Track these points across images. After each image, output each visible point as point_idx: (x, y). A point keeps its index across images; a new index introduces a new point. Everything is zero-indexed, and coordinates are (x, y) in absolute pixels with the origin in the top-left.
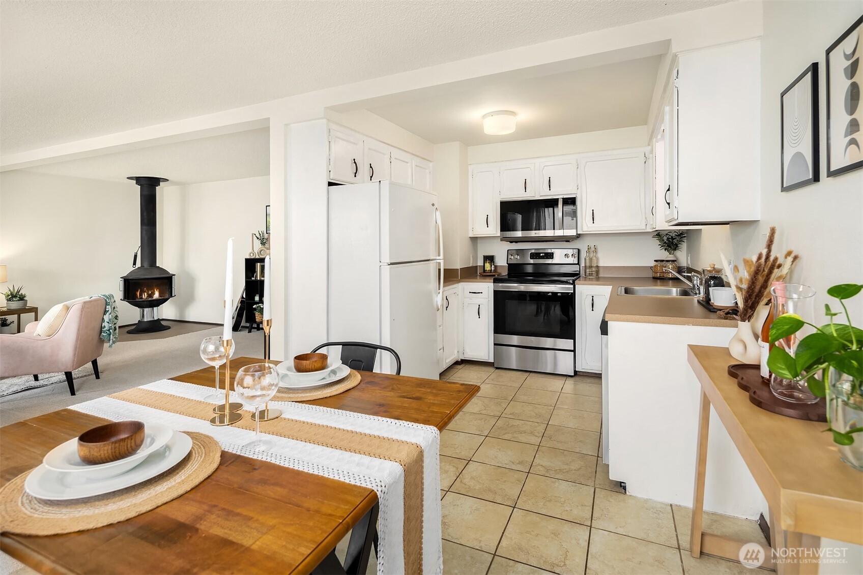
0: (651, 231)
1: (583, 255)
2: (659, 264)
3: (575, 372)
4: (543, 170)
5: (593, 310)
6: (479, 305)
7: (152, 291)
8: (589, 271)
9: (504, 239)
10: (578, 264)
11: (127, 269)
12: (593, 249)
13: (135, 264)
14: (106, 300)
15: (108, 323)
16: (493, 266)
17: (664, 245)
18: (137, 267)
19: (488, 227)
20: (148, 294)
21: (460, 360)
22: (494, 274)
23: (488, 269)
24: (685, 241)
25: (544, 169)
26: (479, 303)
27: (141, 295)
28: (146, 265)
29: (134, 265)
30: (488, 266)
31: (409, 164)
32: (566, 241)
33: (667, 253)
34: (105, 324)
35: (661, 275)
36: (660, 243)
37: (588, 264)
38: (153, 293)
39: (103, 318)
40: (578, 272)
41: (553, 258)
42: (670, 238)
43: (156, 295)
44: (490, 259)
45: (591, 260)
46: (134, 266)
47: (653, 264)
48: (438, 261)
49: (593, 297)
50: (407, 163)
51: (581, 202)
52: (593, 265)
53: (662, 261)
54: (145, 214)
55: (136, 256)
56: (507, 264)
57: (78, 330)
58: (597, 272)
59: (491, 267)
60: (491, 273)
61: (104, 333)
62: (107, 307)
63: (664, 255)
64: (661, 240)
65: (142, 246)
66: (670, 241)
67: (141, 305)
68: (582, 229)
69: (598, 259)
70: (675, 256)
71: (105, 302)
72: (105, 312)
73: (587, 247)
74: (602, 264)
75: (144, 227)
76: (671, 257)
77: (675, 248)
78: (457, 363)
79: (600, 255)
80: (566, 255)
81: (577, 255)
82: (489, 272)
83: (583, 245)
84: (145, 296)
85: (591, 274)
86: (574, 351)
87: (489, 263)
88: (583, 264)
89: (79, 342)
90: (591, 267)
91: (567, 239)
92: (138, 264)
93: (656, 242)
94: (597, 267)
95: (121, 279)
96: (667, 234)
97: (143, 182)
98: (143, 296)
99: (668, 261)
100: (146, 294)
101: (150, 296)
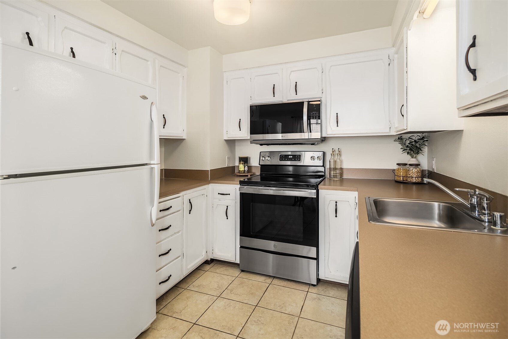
0: (395, 134)
1: (328, 157)
2: (402, 168)
3: (319, 280)
4: (290, 76)
5: (336, 216)
6: (227, 207)
8: (333, 173)
9: (253, 142)
10: (323, 166)
12: (337, 152)
16: (246, 167)
17: (406, 148)
19: (240, 130)
21: (209, 259)
22: (246, 174)
23: (241, 170)
24: (426, 144)
25: (290, 74)
26: (227, 205)
30: (242, 167)
31: (149, 63)
32: (312, 144)
33: (409, 157)
35: (404, 179)
36: (402, 147)
37: (332, 167)
40: (323, 174)
41: (300, 160)
42: (412, 142)
44: (245, 160)
45: (335, 162)
47: (396, 167)
48: (152, 166)
49: (336, 202)
50: (147, 61)
51: (326, 105)
52: (337, 167)
53: (406, 164)
56: (259, 165)
58: (341, 174)
59: (245, 168)
60: (244, 173)
63: (407, 159)
64: (403, 144)
66: (412, 145)
68: (326, 133)
69: (341, 162)
70: (417, 160)
73: (332, 150)
74: (345, 166)
76: (413, 161)
77: (418, 152)
78: (207, 262)
79: (343, 157)
80: (312, 157)
81: (322, 158)
82: (243, 172)
83: (327, 148)
85: (335, 176)
86: (317, 259)
87: (242, 164)
88: (328, 166)
90: (335, 169)
91: (313, 142)
93: (398, 146)
94: (341, 169)
96: (409, 138)
99: (411, 165)
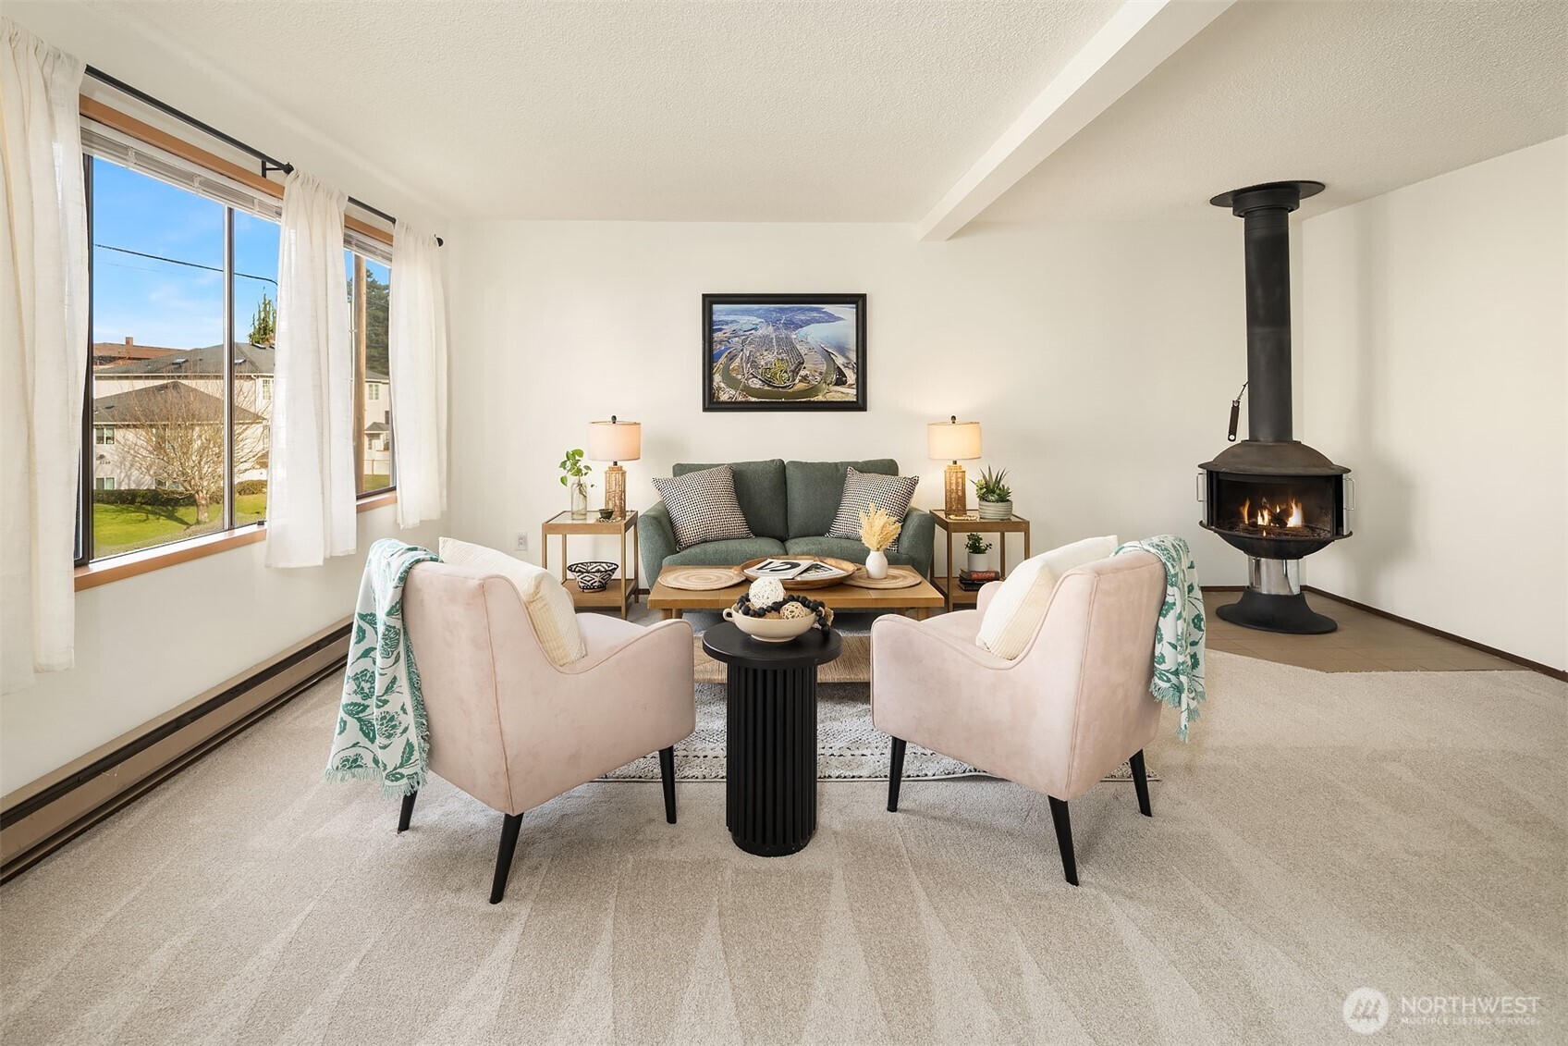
7: (1284, 507)
11: (1215, 444)
13: (1233, 430)
14: (1164, 564)
15: (1175, 647)
18: (1238, 441)
20: (1272, 514)
27: (1252, 515)
28: (1265, 436)
29: (1230, 434)
34: (1163, 649)
38: (1286, 513)
39: (1157, 628)
43: (1295, 520)
46: (1232, 437)
54: (1259, 292)
55: (1235, 411)
57: (1082, 666)
61: (1160, 679)
62: (1170, 590)
65: (1252, 383)
67: (1254, 546)
71: (1161, 573)
72: (1163, 607)
75: (1259, 330)
84: (1263, 519)
89: (1083, 708)
92: (1243, 433)
95: (1201, 470)
97: (1253, 203)
98: (1260, 519)
100: (1266, 513)
101: (1280, 519)
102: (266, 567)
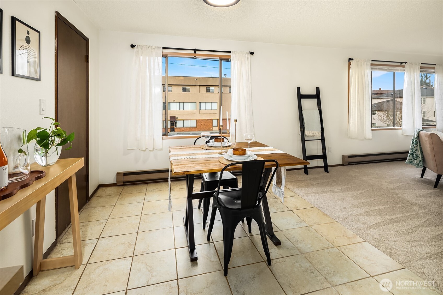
102: (402, 134)
